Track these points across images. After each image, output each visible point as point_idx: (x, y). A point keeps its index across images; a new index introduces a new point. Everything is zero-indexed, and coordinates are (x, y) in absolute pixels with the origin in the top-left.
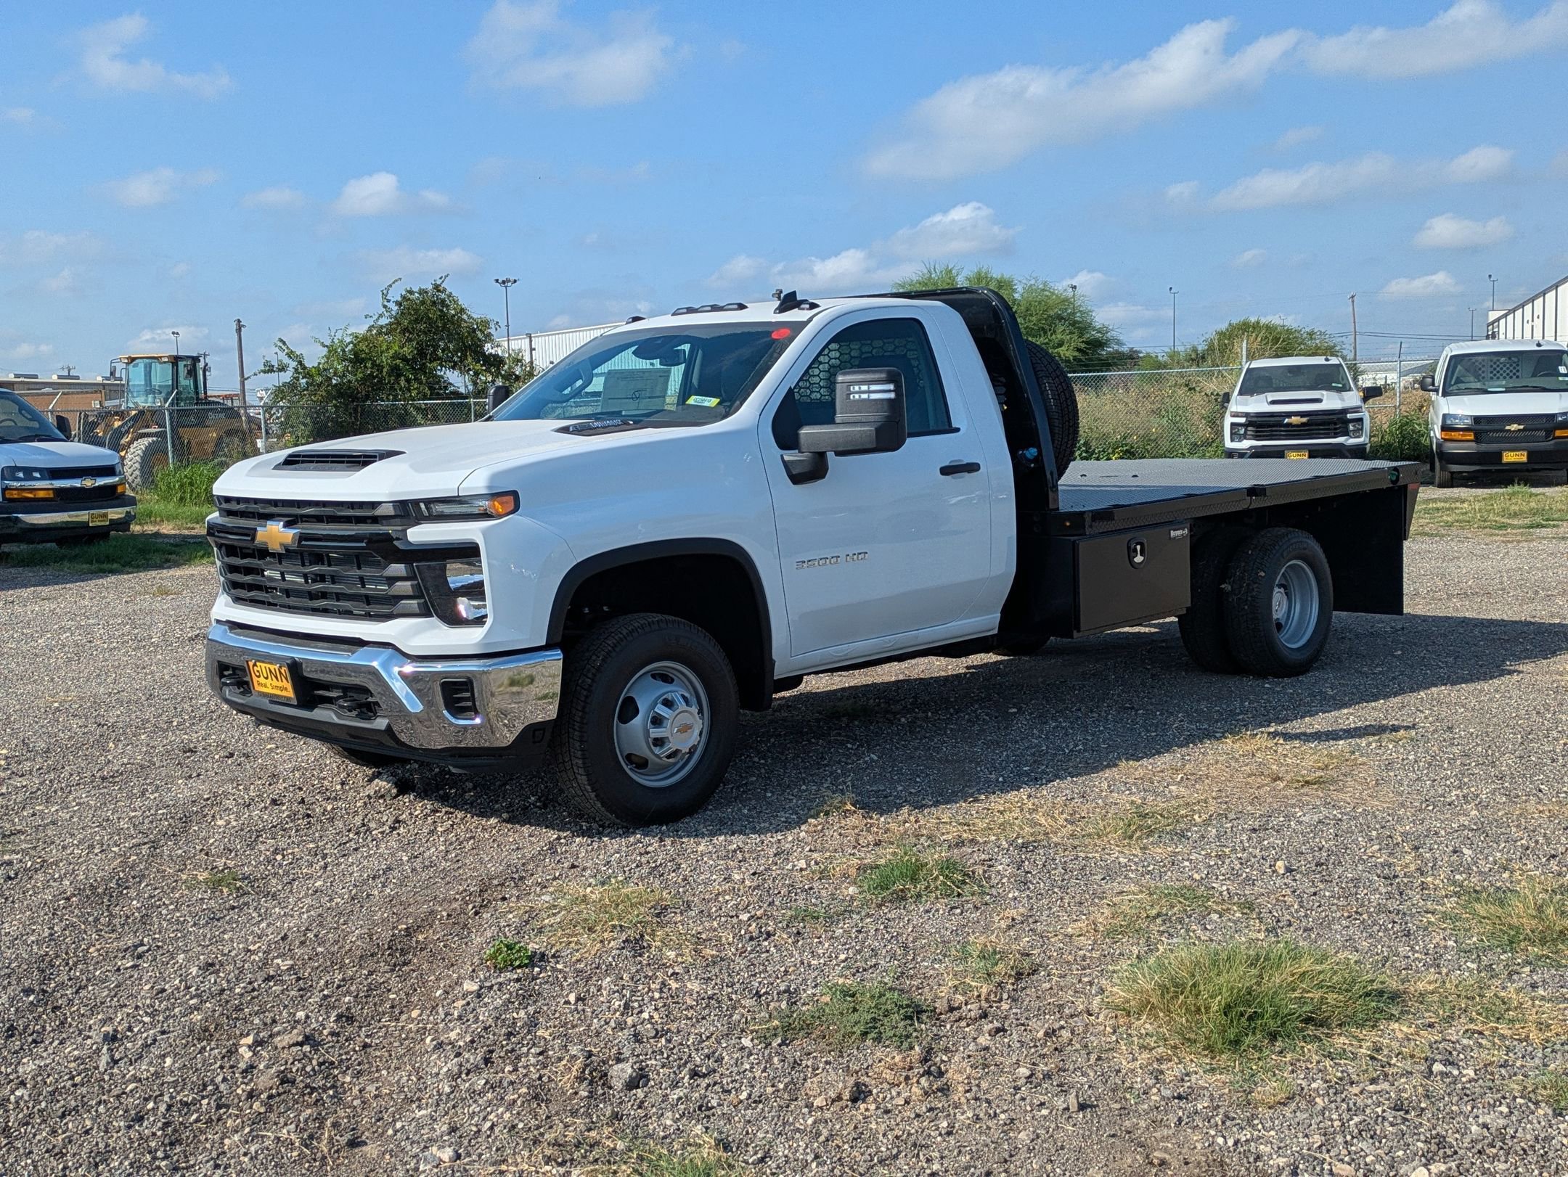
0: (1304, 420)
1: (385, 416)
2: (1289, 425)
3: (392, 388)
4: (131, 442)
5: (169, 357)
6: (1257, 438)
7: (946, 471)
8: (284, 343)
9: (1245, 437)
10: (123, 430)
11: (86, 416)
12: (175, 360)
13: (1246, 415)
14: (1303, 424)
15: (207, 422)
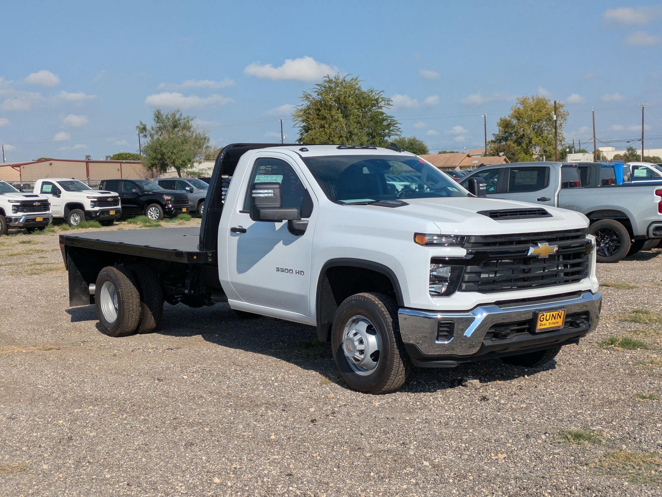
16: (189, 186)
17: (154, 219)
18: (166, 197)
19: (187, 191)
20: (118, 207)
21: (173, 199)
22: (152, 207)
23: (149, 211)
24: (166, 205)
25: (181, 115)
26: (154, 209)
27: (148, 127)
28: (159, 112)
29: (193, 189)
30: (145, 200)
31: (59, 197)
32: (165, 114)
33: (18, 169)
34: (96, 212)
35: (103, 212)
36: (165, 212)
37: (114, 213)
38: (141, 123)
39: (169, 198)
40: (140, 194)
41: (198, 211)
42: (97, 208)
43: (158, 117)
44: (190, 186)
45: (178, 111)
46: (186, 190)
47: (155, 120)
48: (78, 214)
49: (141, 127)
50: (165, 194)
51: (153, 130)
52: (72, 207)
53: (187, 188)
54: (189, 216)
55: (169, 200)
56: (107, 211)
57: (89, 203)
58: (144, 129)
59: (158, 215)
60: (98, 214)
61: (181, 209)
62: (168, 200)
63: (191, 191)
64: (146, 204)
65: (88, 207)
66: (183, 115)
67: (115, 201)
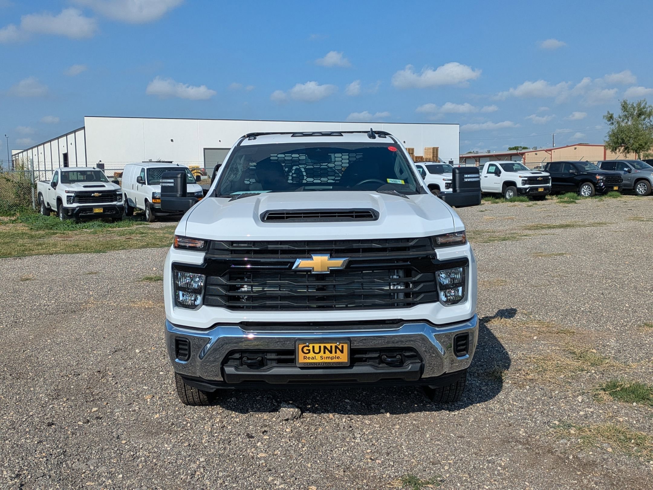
0: (101, 194)
2: (94, 196)
6: (79, 202)
9: (74, 202)
13: (75, 192)
14: (100, 196)
16: (627, 167)
17: (587, 195)
18: (598, 177)
19: (626, 171)
20: (548, 185)
21: (604, 179)
22: (585, 185)
23: (583, 189)
24: (597, 183)
25: (646, 104)
26: (587, 187)
27: (615, 116)
28: (625, 103)
29: (631, 169)
30: (580, 179)
31: (499, 176)
32: (631, 104)
33: (550, 152)
34: (526, 189)
35: (532, 189)
36: (596, 190)
37: (543, 190)
38: (608, 112)
39: (602, 177)
40: (576, 174)
41: (634, 189)
42: (527, 186)
43: (624, 107)
44: (629, 167)
45: (644, 101)
46: (624, 170)
47: (622, 109)
48: (512, 190)
49: (609, 116)
50: (598, 174)
51: (620, 118)
52: (509, 184)
53: (626, 169)
54: (619, 194)
55: (601, 179)
56: (537, 188)
57: (521, 182)
58: (611, 118)
59: (590, 192)
60: (528, 190)
61: (613, 188)
62: (599, 180)
63: (629, 171)
64: (581, 183)
65: (520, 185)
66: (647, 104)
67: (545, 180)
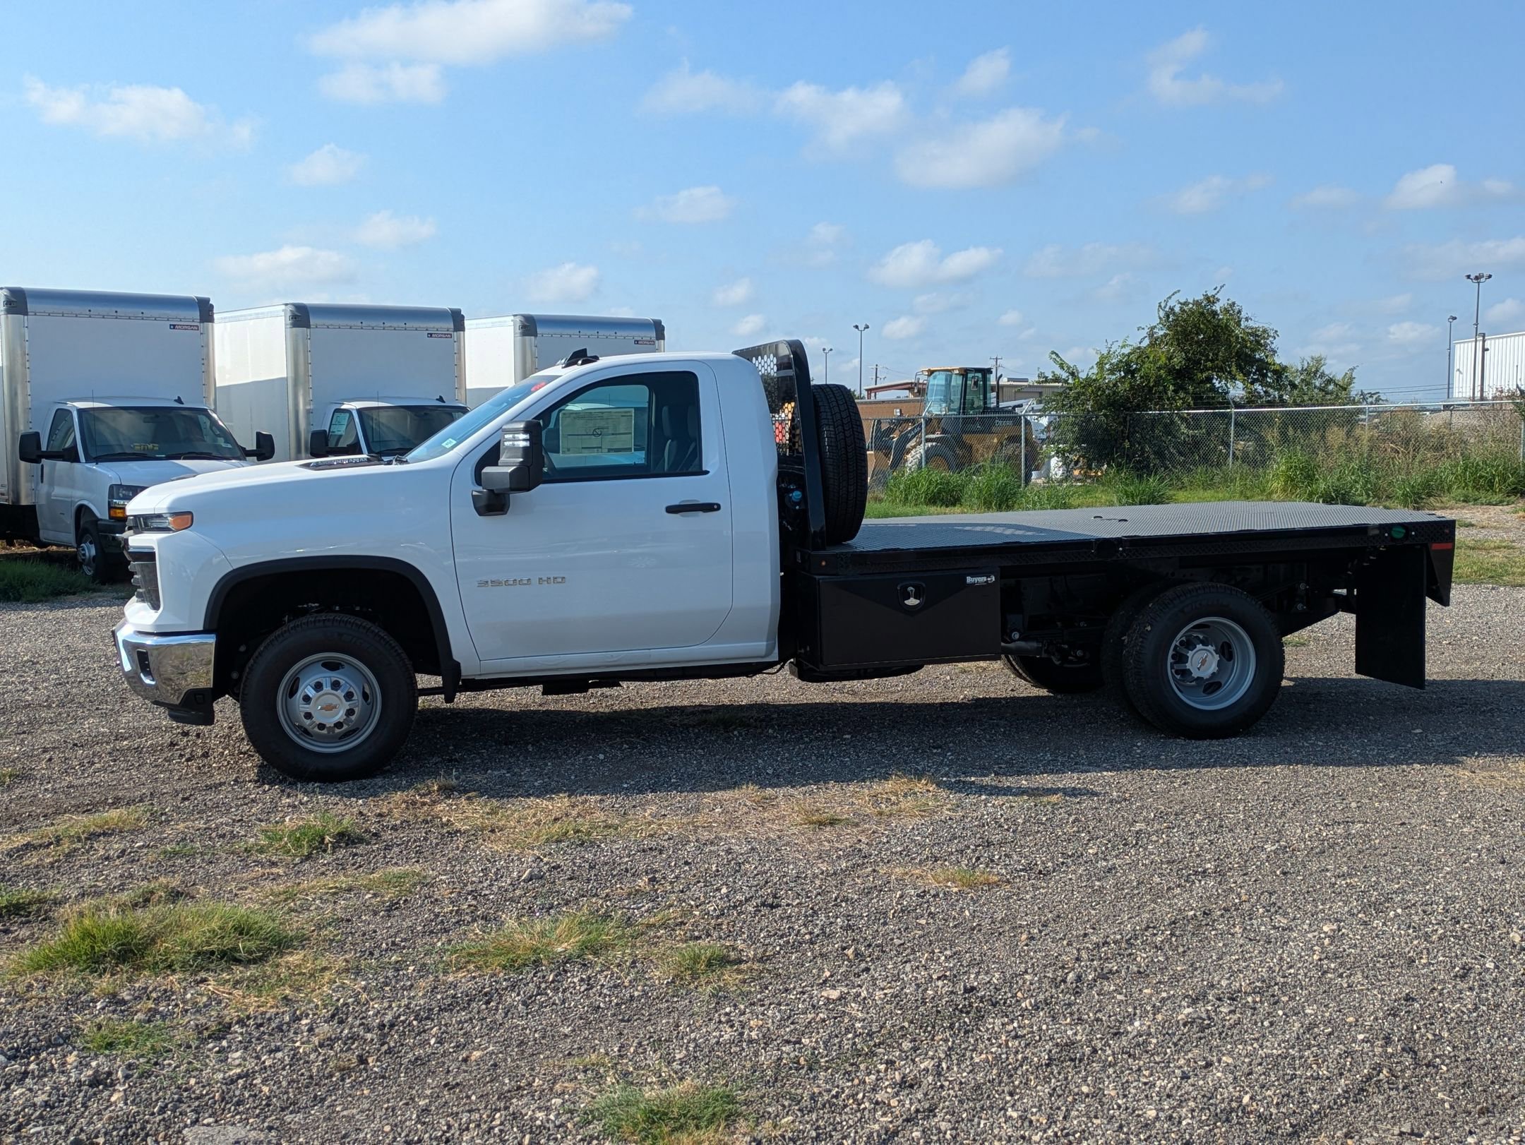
1: (1153, 426)
3: (1160, 398)
4: (914, 447)
5: (960, 369)
7: (671, 510)
8: (1057, 355)
10: (910, 435)
11: (879, 422)
12: (965, 373)
15: (994, 429)
